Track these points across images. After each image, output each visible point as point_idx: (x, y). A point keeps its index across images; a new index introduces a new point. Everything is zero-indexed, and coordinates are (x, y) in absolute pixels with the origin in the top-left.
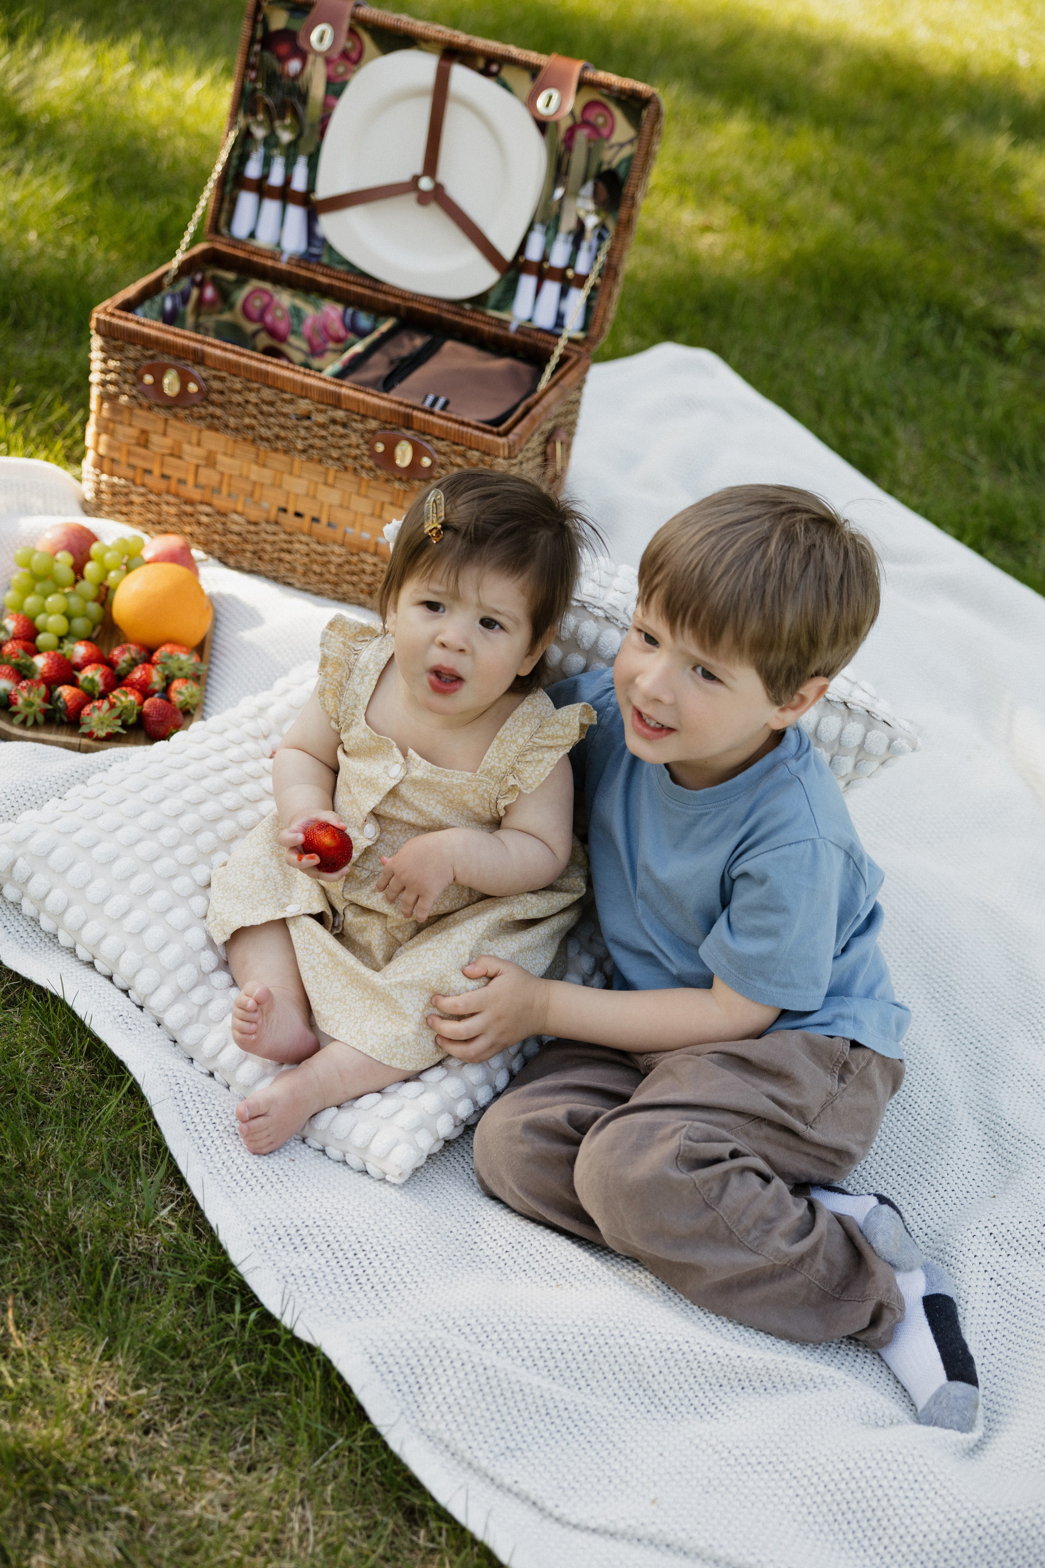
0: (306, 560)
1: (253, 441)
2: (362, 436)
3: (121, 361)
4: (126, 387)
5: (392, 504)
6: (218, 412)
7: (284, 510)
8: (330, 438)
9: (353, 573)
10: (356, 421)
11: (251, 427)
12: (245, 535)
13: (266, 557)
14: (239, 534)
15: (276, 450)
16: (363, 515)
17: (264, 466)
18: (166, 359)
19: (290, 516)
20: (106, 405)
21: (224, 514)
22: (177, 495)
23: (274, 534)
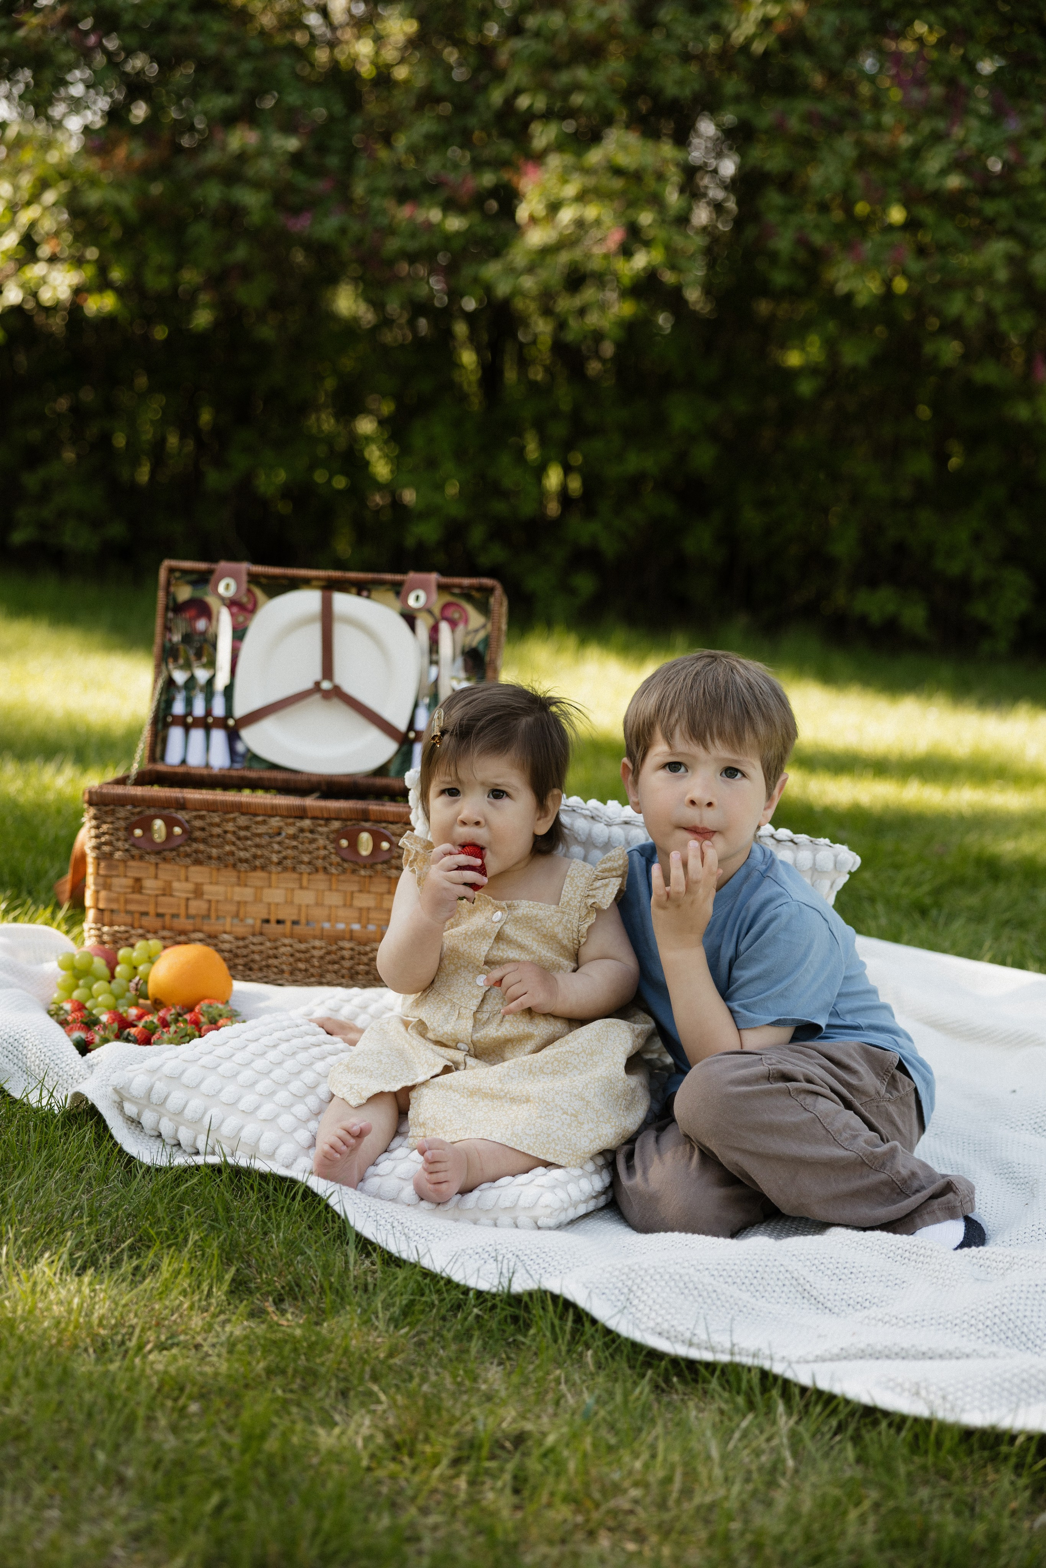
0: (291, 960)
1: (234, 866)
2: (328, 838)
3: (112, 823)
4: (120, 844)
5: (360, 891)
6: (201, 847)
7: (267, 921)
8: (300, 846)
9: (334, 962)
10: (320, 825)
11: (232, 853)
12: (235, 950)
13: (255, 966)
14: (230, 951)
15: (255, 869)
16: (337, 907)
17: (246, 885)
18: (152, 812)
19: (273, 925)
20: (103, 864)
21: (215, 937)
22: (171, 929)
23: (261, 944)
